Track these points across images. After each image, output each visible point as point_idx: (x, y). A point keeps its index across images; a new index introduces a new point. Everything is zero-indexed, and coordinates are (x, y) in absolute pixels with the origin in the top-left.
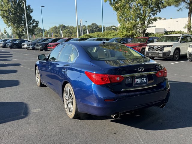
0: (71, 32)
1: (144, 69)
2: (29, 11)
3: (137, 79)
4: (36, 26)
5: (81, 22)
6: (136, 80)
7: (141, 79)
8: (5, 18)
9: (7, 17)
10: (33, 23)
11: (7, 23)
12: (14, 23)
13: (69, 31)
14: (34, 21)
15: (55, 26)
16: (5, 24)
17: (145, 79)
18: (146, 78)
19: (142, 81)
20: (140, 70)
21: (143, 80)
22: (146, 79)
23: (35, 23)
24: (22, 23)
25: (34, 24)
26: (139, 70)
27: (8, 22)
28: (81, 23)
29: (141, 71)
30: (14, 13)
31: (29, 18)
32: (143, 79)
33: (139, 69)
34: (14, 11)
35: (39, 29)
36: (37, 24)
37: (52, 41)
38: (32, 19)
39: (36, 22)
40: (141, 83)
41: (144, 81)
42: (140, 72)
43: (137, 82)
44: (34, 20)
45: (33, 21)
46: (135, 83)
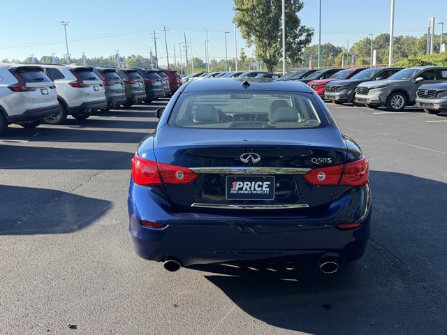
0: (406, 51)
1: (259, 159)
2: (296, 6)
3: (241, 183)
4: (307, 41)
5: (432, 25)
6: (237, 185)
7: (255, 185)
8: (244, 27)
9: (248, 24)
10: (301, 35)
11: (247, 37)
12: (260, 37)
13: (400, 48)
14: (303, 30)
15: (367, 38)
16: (243, 39)
17: (266, 184)
18: (269, 183)
19: (255, 190)
20: (246, 161)
21: (259, 186)
22: (269, 186)
23: (305, 34)
24: (276, 36)
25: (303, 38)
26: (242, 160)
27: (248, 34)
28: (432, 29)
29: (250, 164)
30: (263, 14)
31: (293, 22)
32: (261, 184)
33: (245, 157)
34: (263, 10)
35: (329, 48)
36: (309, 35)
37: (321, 76)
38: (298, 26)
39: (308, 31)
40: (252, 195)
41: (264, 189)
42: (247, 165)
43: (241, 189)
44: (303, 27)
45: (300, 30)
46: (233, 192)
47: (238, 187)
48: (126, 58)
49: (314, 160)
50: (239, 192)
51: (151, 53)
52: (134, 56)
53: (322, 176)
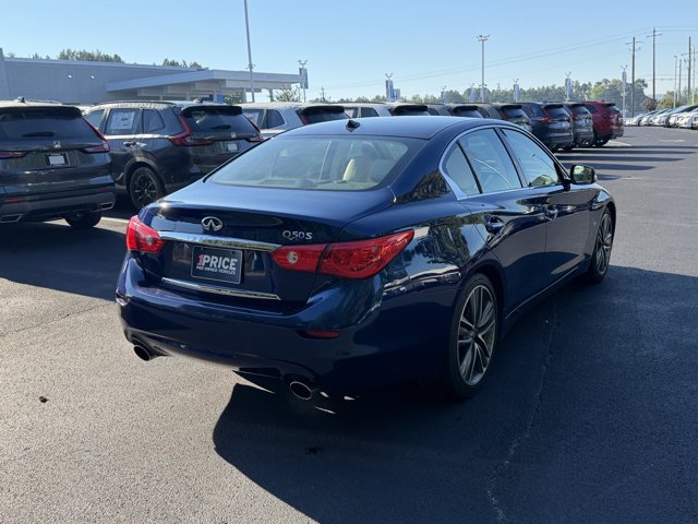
3: (208, 257)
6: (205, 259)
7: (222, 261)
17: (233, 261)
18: (236, 260)
19: (222, 268)
20: (208, 227)
21: (227, 264)
22: (236, 265)
32: (228, 260)
40: (217, 275)
41: (231, 268)
42: (209, 233)
43: (207, 265)
46: (199, 268)
47: (205, 261)
48: (593, 84)
49: (287, 234)
50: (207, 269)
51: (624, 75)
52: (606, 81)
53: (292, 258)
